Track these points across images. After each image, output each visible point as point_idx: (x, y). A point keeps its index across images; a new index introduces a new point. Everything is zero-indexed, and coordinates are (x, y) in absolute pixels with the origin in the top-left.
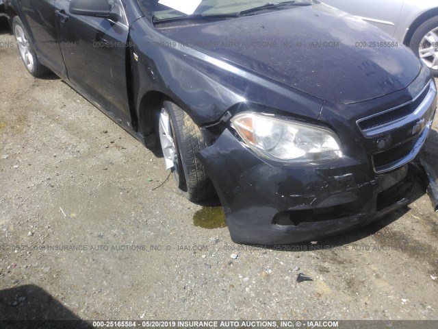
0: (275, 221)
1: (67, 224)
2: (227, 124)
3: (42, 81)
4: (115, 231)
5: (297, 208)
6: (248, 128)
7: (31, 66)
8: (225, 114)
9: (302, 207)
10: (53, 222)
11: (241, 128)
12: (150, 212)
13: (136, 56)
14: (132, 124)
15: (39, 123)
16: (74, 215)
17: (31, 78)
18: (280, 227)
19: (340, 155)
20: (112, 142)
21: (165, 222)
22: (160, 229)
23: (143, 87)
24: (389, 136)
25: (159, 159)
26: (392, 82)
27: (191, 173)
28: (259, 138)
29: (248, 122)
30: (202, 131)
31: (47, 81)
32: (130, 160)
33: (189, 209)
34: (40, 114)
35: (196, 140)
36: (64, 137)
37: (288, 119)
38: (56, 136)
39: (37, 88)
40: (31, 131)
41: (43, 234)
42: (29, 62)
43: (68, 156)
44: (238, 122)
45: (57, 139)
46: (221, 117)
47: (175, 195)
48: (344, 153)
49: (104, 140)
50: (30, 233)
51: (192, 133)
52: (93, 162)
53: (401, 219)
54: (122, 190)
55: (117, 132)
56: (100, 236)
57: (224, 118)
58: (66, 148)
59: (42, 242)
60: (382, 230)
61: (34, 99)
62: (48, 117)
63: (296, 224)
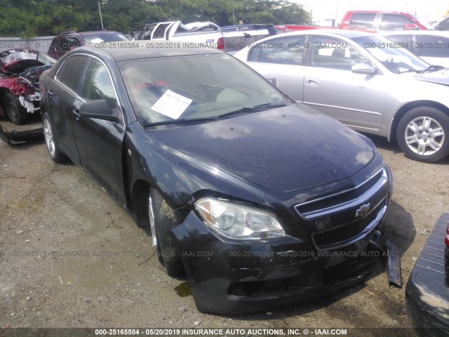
0: (230, 291)
1: (62, 290)
2: (192, 207)
3: (62, 167)
4: (101, 298)
5: (246, 280)
6: (207, 211)
7: (53, 153)
8: (190, 198)
9: (251, 279)
10: (51, 288)
11: (203, 211)
12: (133, 284)
13: (130, 152)
14: (128, 206)
15: (53, 204)
16: (69, 283)
17: (52, 163)
18: (234, 298)
19: (284, 234)
20: (112, 223)
21: (144, 293)
22: (138, 299)
23: (136, 175)
24: (329, 219)
25: (149, 238)
26: (335, 172)
27: (166, 249)
28: (215, 218)
29: (207, 205)
30: (175, 213)
31: (66, 167)
32: (125, 239)
33: (166, 282)
34: (55, 196)
35: (171, 220)
36: (72, 216)
37: (239, 204)
38: (66, 216)
39: (56, 173)
40: (45, 211)
41: (40, 298)
42: (52, 150)
43: (73, 233)
44: (200, 205)
45: (66, 218)
46: (188, 201)
47: (156, 270)
48: (287, 233)
49: (106, 220)
50: (28, 298)
51: (167, 214)
52: (93, 239)
53: (356, 294)
54: (113, 264)
55: (119, 214)
56: (88, 302)
57: (190, 202)
58: (73, 227)
59: (38, 305)
60: (335, 304)
61: (52, 183)
62: (62, 199)
63: (248, 294)
